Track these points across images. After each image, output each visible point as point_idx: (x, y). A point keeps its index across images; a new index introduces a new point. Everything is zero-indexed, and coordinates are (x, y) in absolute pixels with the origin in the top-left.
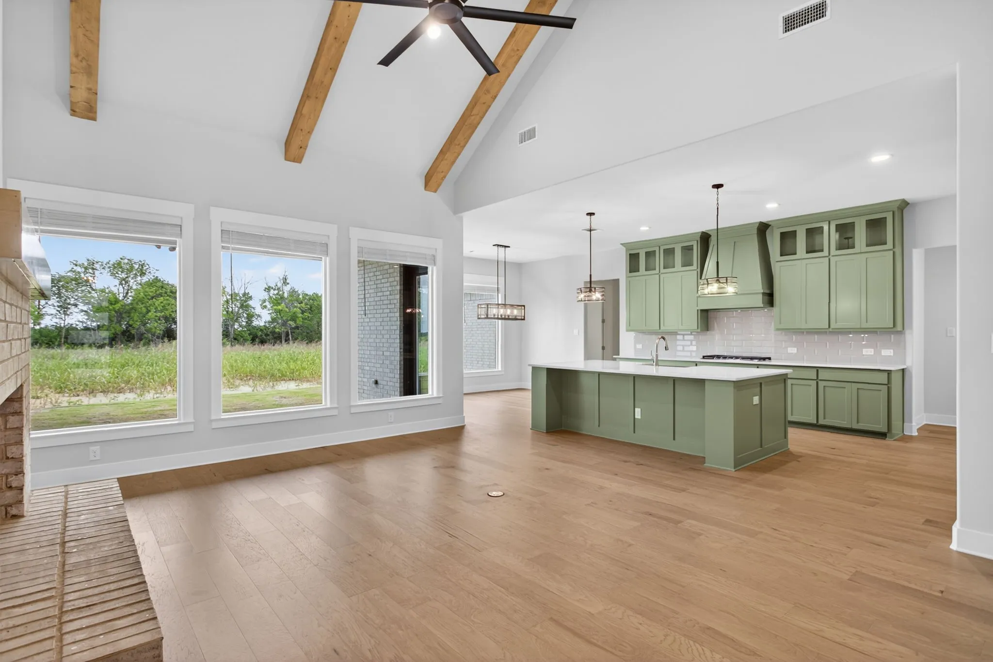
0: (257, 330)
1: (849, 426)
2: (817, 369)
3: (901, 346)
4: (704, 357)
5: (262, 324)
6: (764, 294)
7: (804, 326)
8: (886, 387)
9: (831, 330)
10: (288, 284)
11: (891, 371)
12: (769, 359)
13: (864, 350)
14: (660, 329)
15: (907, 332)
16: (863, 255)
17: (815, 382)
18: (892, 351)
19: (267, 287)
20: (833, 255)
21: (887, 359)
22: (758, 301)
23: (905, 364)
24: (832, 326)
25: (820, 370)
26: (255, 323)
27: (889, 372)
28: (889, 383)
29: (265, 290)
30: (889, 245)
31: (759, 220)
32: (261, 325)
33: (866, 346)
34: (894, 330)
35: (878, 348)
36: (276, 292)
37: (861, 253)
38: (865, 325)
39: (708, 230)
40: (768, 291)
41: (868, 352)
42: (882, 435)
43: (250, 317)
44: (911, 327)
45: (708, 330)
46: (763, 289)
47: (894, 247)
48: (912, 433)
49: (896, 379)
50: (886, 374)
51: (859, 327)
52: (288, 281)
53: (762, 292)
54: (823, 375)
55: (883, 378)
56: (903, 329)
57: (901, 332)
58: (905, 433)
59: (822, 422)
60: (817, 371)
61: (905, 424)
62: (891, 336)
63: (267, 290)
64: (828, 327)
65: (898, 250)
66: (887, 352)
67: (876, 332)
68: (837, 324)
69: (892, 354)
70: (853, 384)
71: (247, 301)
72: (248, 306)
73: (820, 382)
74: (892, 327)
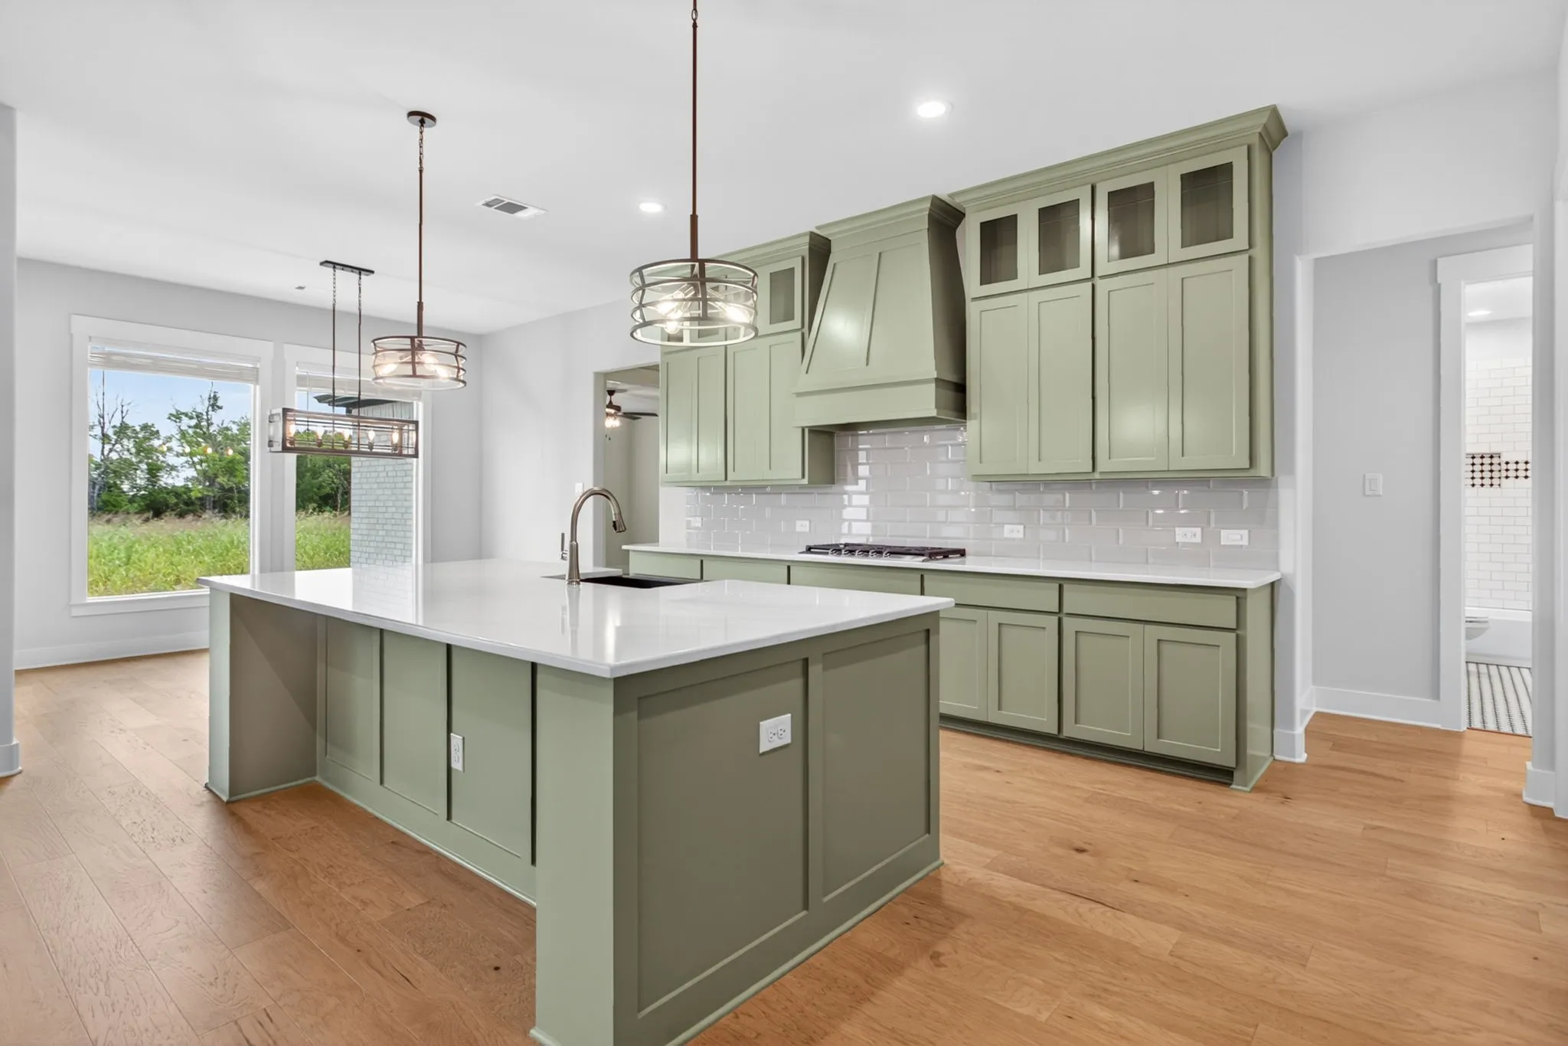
0: (168, 494)
1: (1136, 745)
2: (1061, 583)
3: (1264, 519)
4: (809, 550)
5: (179, 483)
6: (938, 380)
7: (1035, 468)
8: (1233, 635)
9: (1097, 476)
10: (220, 408)
11: (1245, 590)
12: (962, 553)
13: (1177, 530)
14: (726, 479)
15: (1282, 479)
16: (1171, 269)
17: (1055, 619)
18: (1245, 533)
19: (175, 413)
20: (1100, 275)
21: (1233, 557)
22: (925, 402)
23: (1278, 570)
24: (1103, 465)
25: (1066, 587)
26: (166, 480)
27: (1239, 595)
28: (1238, 628)
29: (169, 418)
30: (1239, 240)
31: (930, 193)
32: (176, 484)
33: (1187, 522)
34: (1252, 473)
35: (1213, 525)
36: (193, 422)
37: (1169, 265)
38: (1179, 463)
39: (818, 228)
40: (951, 377)
41: (1188, 535)
42: (1220, 775)
43: (153, 471)
44: (1291, 471)
45: (833, 483)
46: (937, 369)
47: (1251, 246)
48: (1294, 756)
49: (1256, 612)
50: (1231, 602)
51: (1166, 469)
52: (219, 403)
53: (936, 376)
54: (1074, 600)
55: (1223, 612)
56: (1273, 475)
57: (1266, 483)
58: (1278, 757)
59: (1070, 731)
60: (1061, 587)
61: (1276, 730)
62: (1242, 494)
63: (173, 418)
64: (1090, 469)
65: (1260, 252)
66: (1234, 537)
67: (1205, 481)
68: (1112, 460)
69: (1245, 542)
70: (1148, 627)
71: (149, 439)
72: (151, 451)
73: (1066, 620)
74: (1248, 467)
